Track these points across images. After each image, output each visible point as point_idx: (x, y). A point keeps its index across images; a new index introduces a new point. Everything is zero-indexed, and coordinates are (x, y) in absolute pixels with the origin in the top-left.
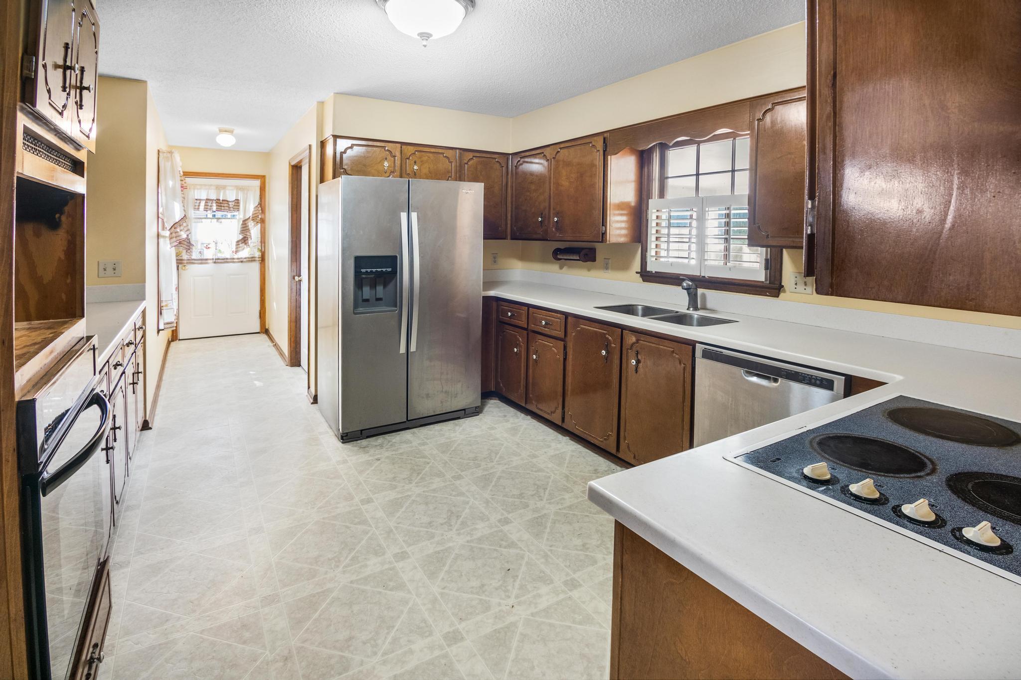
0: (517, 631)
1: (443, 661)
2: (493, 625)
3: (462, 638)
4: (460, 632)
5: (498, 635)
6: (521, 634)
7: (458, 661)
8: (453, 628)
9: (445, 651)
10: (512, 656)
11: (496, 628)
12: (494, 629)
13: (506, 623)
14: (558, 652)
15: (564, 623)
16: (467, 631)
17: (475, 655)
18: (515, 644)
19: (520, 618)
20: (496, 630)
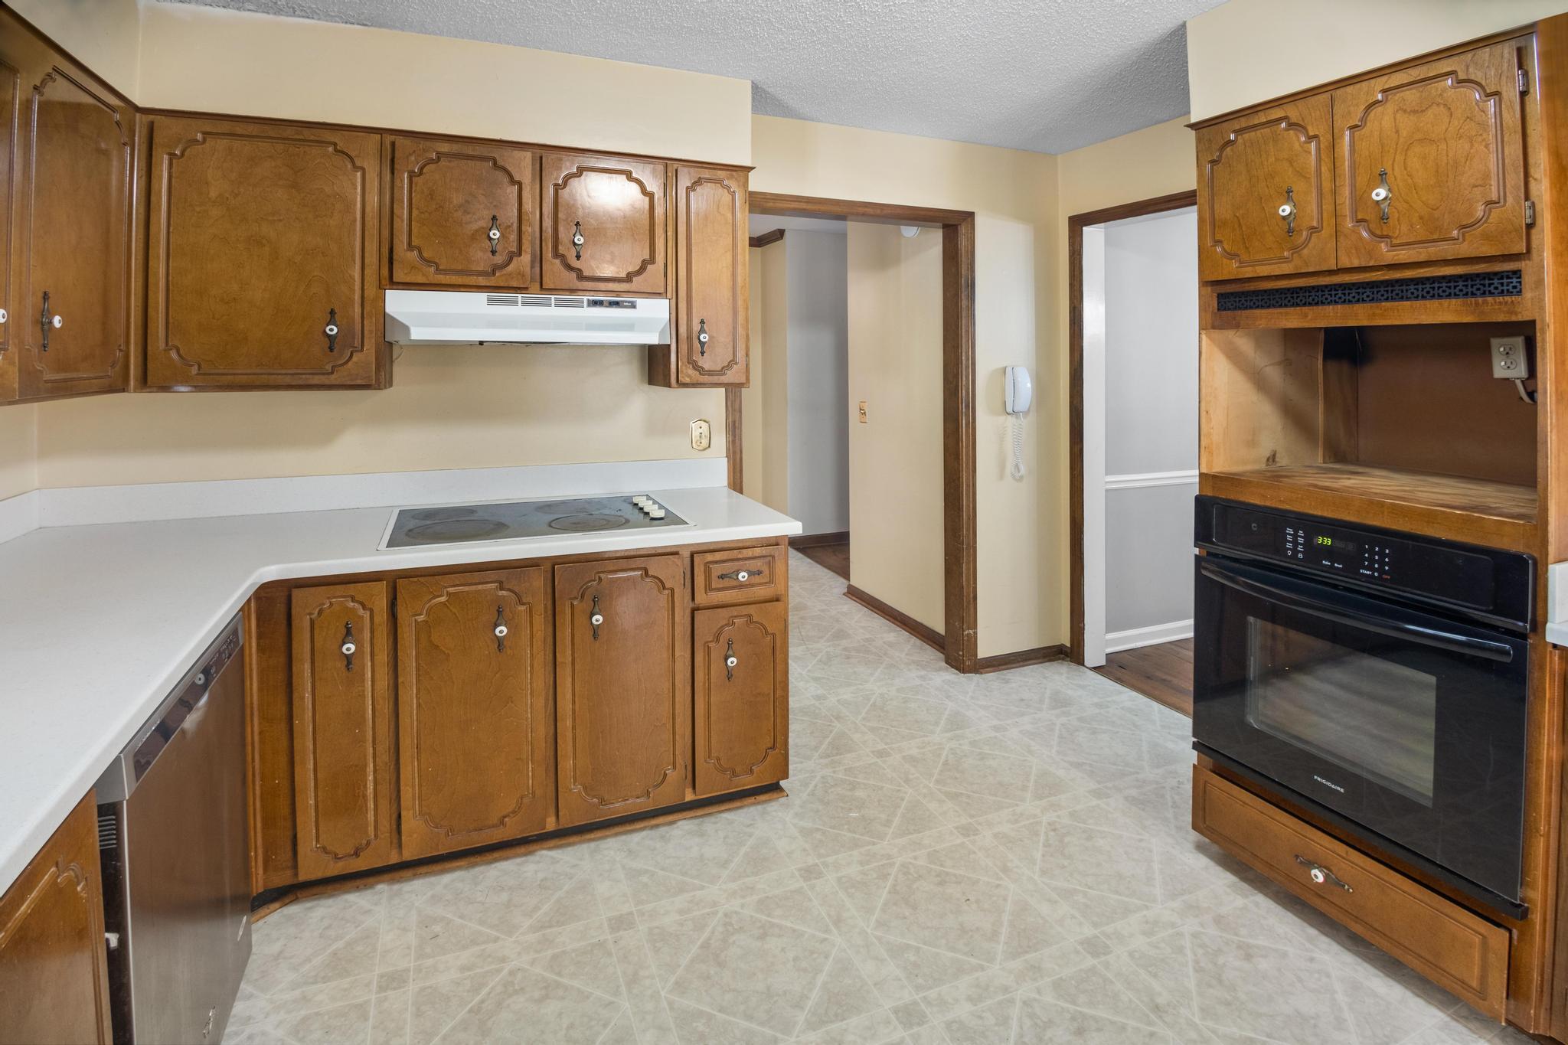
0: (807, 1014)
1: (920, 981)
2: (846, 1030)
3: (896, 1013)
4: (901, 1023)
5: (839, 1011)
6: (802, 1008)
7: (900, 980)
8: (912, 1031)
9: (920, 996)
10: (821, 979)
11: (840, 1024)
12: (845, 1022)
13: (824, 1029)
14: (755, 974)
15: (728, 1018)
16: (889, 1023)
17: (875, 985)
18: (815, 995)
19: (798, 1036)
20: (842, 1021)
